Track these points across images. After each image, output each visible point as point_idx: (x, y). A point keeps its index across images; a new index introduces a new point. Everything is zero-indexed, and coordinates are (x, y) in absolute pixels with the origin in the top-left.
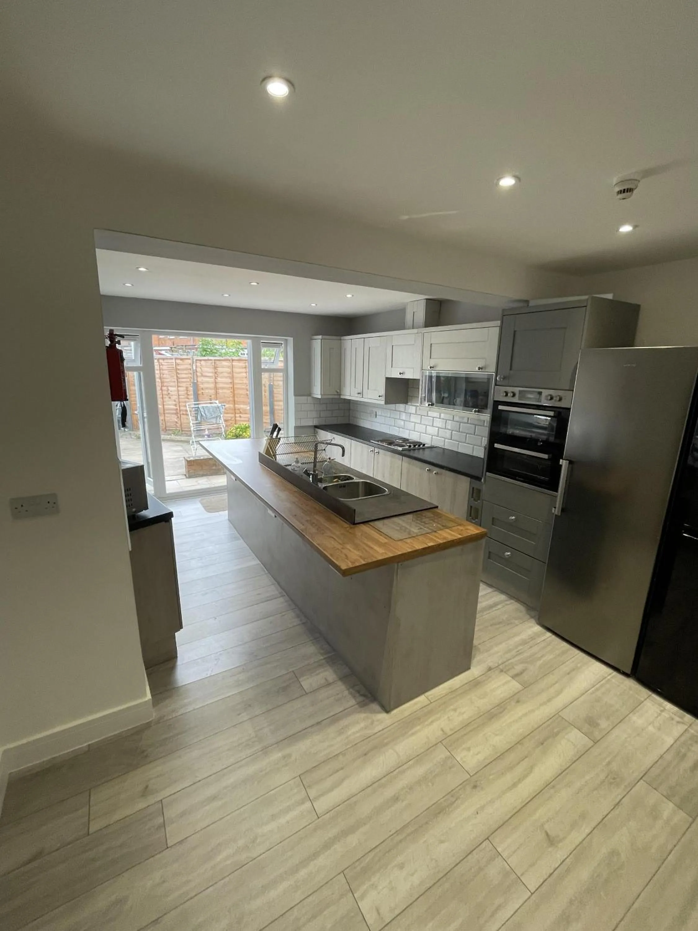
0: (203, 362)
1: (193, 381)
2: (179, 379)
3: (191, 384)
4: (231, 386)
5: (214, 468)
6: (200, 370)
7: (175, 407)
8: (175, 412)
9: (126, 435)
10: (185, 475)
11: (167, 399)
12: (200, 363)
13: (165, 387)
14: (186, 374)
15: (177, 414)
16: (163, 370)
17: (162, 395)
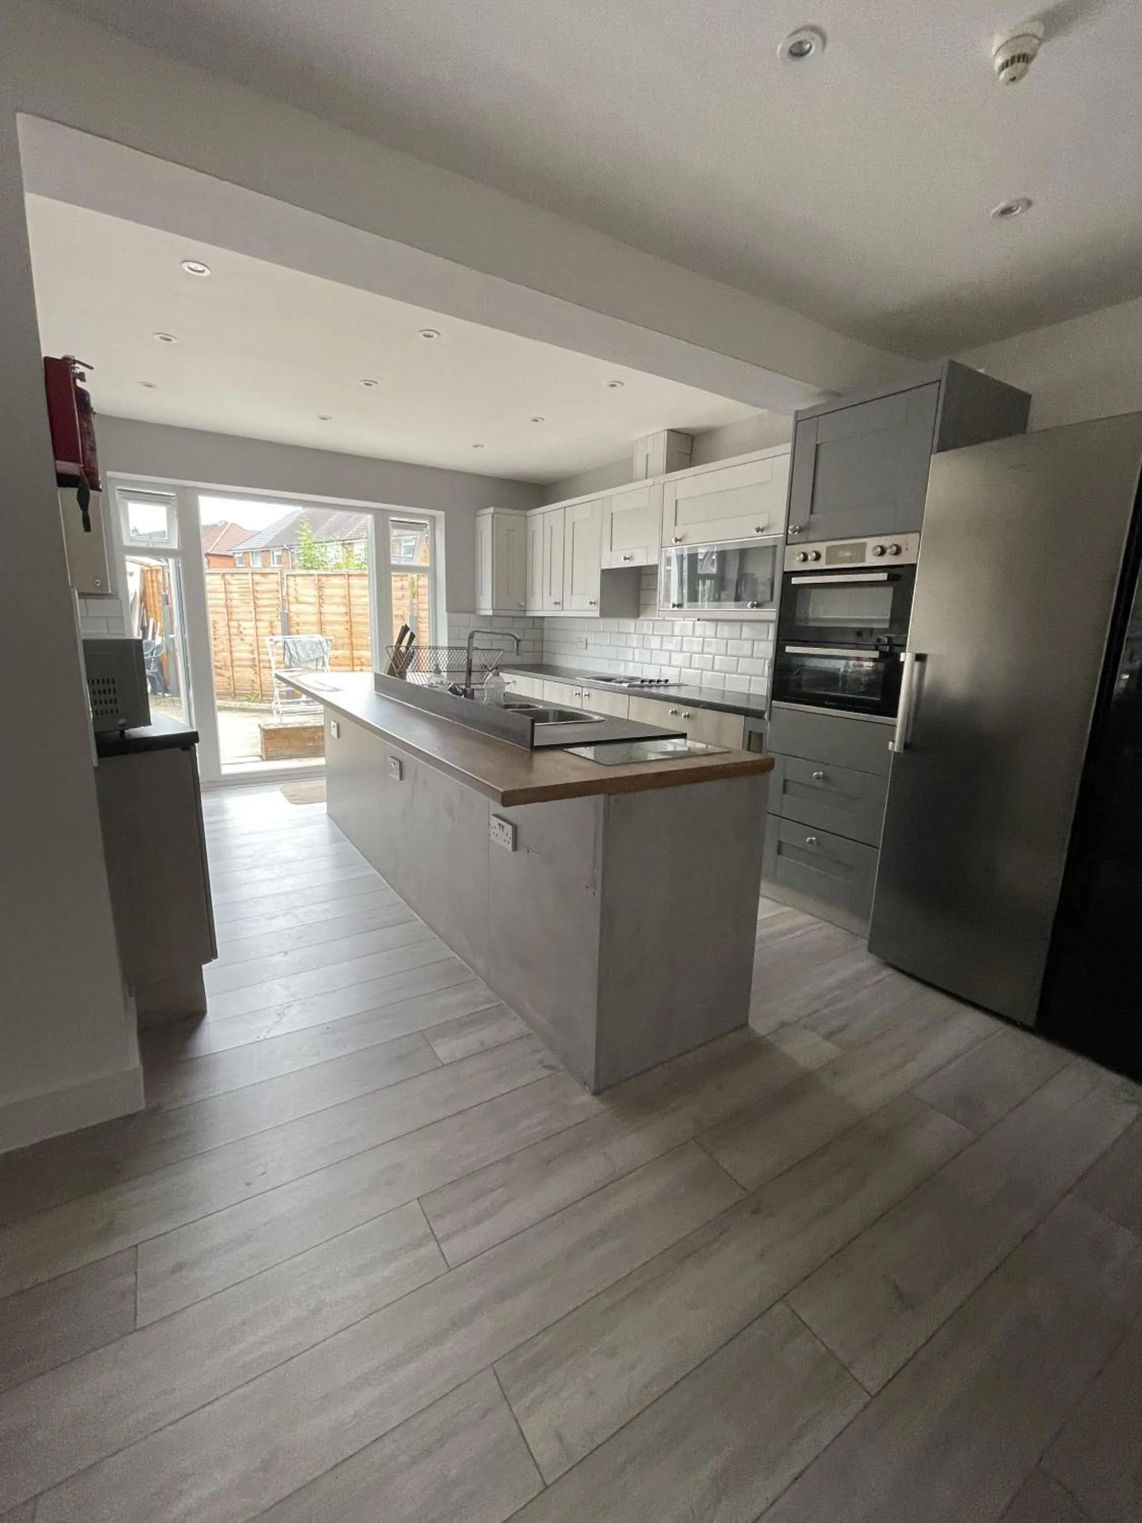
0: (299, 579)
1: (281, 610)
2: (258, 607)
3: (277, 617)
4: (347, 618)
5: (310, 744)
6: (295, 593)
7: (251, 656)
8: (250, 663)
9: (165, 702)
10: (261, 756)
11: (236, 642)
12: (295, 581)
13: (234, 621)
14: (271, 599)
15: (253, 666)
16: (231, 592)
17: (230, 635)
